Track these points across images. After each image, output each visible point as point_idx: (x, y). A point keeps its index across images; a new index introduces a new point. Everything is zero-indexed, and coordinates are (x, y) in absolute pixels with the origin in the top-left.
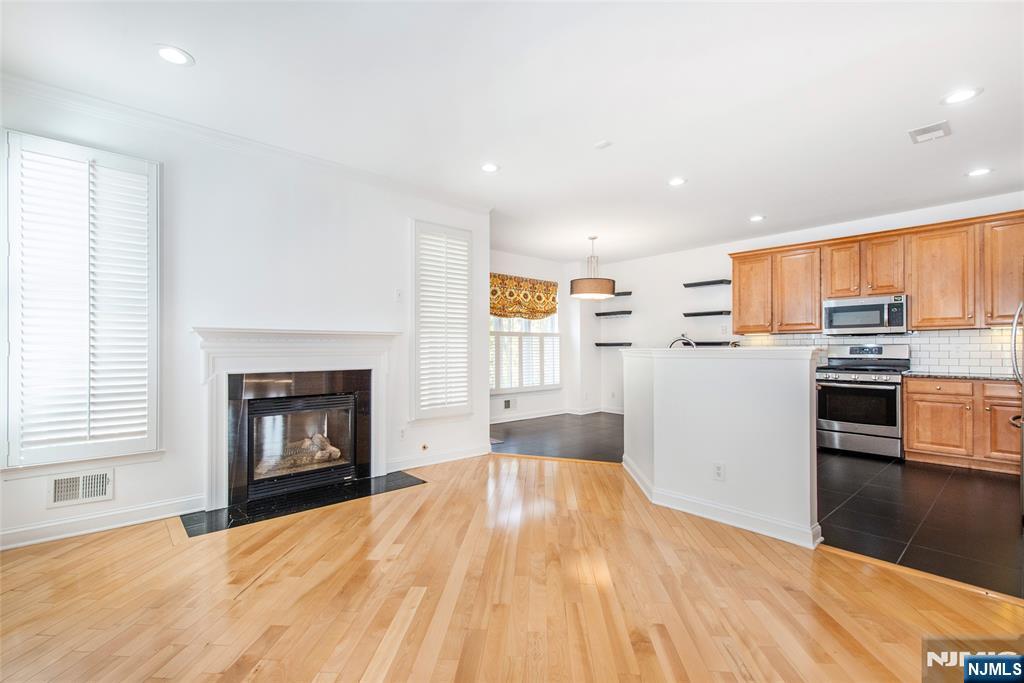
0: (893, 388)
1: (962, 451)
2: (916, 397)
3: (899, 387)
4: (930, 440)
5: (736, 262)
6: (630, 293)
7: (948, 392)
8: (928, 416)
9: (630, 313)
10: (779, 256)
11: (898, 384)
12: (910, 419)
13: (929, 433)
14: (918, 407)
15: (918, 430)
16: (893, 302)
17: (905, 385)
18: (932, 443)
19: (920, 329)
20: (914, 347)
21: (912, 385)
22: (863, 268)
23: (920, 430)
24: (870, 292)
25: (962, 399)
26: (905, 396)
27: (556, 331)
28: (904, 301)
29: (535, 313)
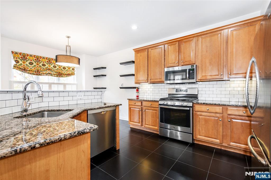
0: (189, 109)
1: (218, 141)
2: (198, 113)
3: (191, 109)
4: (204, 135)
5: (136, 53)
6: (105, 68)
7: (212, 111)
8: (203, 123)
9: (105, 76)
10: (150, 49)
11: (191, 107)
12: (196, 124)
13: (204, 131)
14: (199, 118)
15: (199, 130)
16: (190, 68)
17: (194, 107)
18: (205, 136)
19: (201, 81)
20: (200, 89)
21: (197, 108)
22: (180, 53)
23: (200, 129)
24: (182, 64)
25: (218, 115)
26: (194, 112)
27: (76, 82)
28: (195, 67)
29: (61, 74)
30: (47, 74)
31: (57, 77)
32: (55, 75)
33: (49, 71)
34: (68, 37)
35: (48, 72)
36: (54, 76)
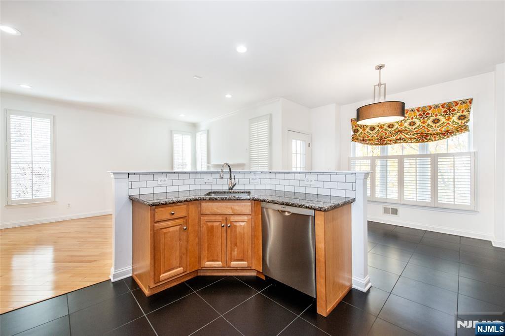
29: (427, 136)
30: (396, 141)
31: (418, 144)
32: (411, 139)
33: (401, 134)
34: (380, 67)
35: (399, 136)
36: (411, 142)
